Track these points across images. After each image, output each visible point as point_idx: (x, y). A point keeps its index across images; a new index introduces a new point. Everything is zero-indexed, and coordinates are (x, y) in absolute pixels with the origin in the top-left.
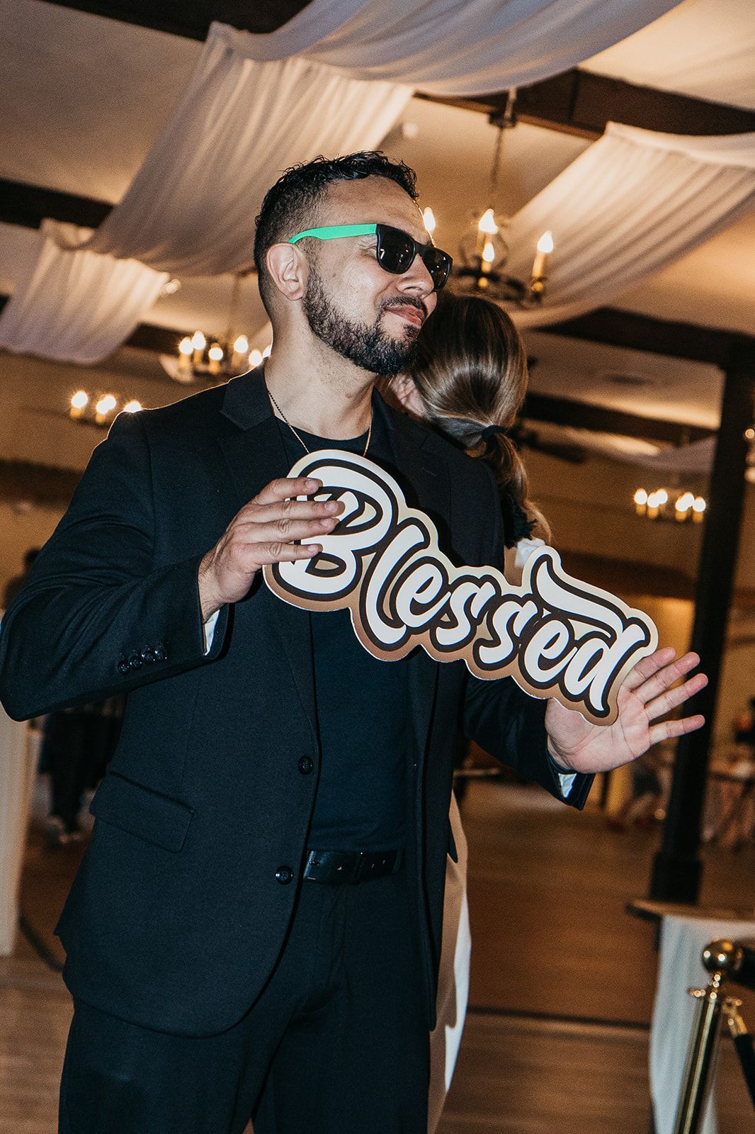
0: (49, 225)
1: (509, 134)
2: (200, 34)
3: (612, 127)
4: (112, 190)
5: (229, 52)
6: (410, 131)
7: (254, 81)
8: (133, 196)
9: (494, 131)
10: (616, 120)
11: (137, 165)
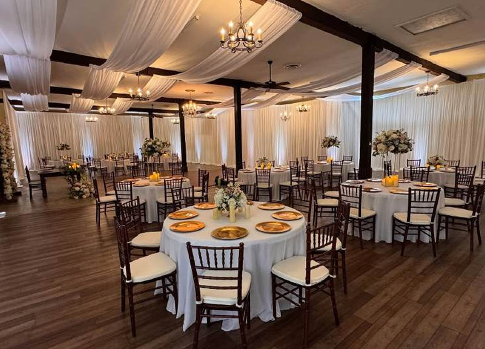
0: (73, 94)
1: (139, 77)
2: (88, 66)
3: (154, 75)
4: (82, 88)
5: (93, 69)
6: (126, 76)
7: (99, 72)
8: (85, 88)
9: (137, 76)
10: (156, 74)
11: (84, 82)
